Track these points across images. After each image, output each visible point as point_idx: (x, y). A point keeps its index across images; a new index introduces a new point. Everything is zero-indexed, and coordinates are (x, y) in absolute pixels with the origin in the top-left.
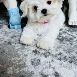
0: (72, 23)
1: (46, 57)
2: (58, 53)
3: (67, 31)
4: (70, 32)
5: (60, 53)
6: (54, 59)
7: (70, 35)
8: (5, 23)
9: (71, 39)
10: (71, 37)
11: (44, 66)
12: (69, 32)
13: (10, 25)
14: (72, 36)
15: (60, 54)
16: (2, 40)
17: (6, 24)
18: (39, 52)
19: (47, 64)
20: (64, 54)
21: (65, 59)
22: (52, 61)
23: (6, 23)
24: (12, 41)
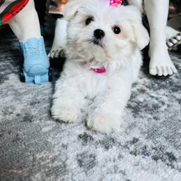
0: (158, 71)
1: (107, 148)
2: (130, 138)
3: (147, 87)
4: (152, 91)
5: (134, 139)
6: (123, 154)
7: (152, 97)
8: (11, 69)
9: (156, 107)
10: (156, 102)
11: (104, 169)
12: (150, 89)
13: (25, 74)
14: (157, 99)
15: (135, 141)
16: (10, 110)
17: (13, 72)
18: (92, 139)
19: (110, 165)
20: (143, 141)
21: (145, 153)
22: (120, 156)
23: (13, 68)
24: (33, 113)
